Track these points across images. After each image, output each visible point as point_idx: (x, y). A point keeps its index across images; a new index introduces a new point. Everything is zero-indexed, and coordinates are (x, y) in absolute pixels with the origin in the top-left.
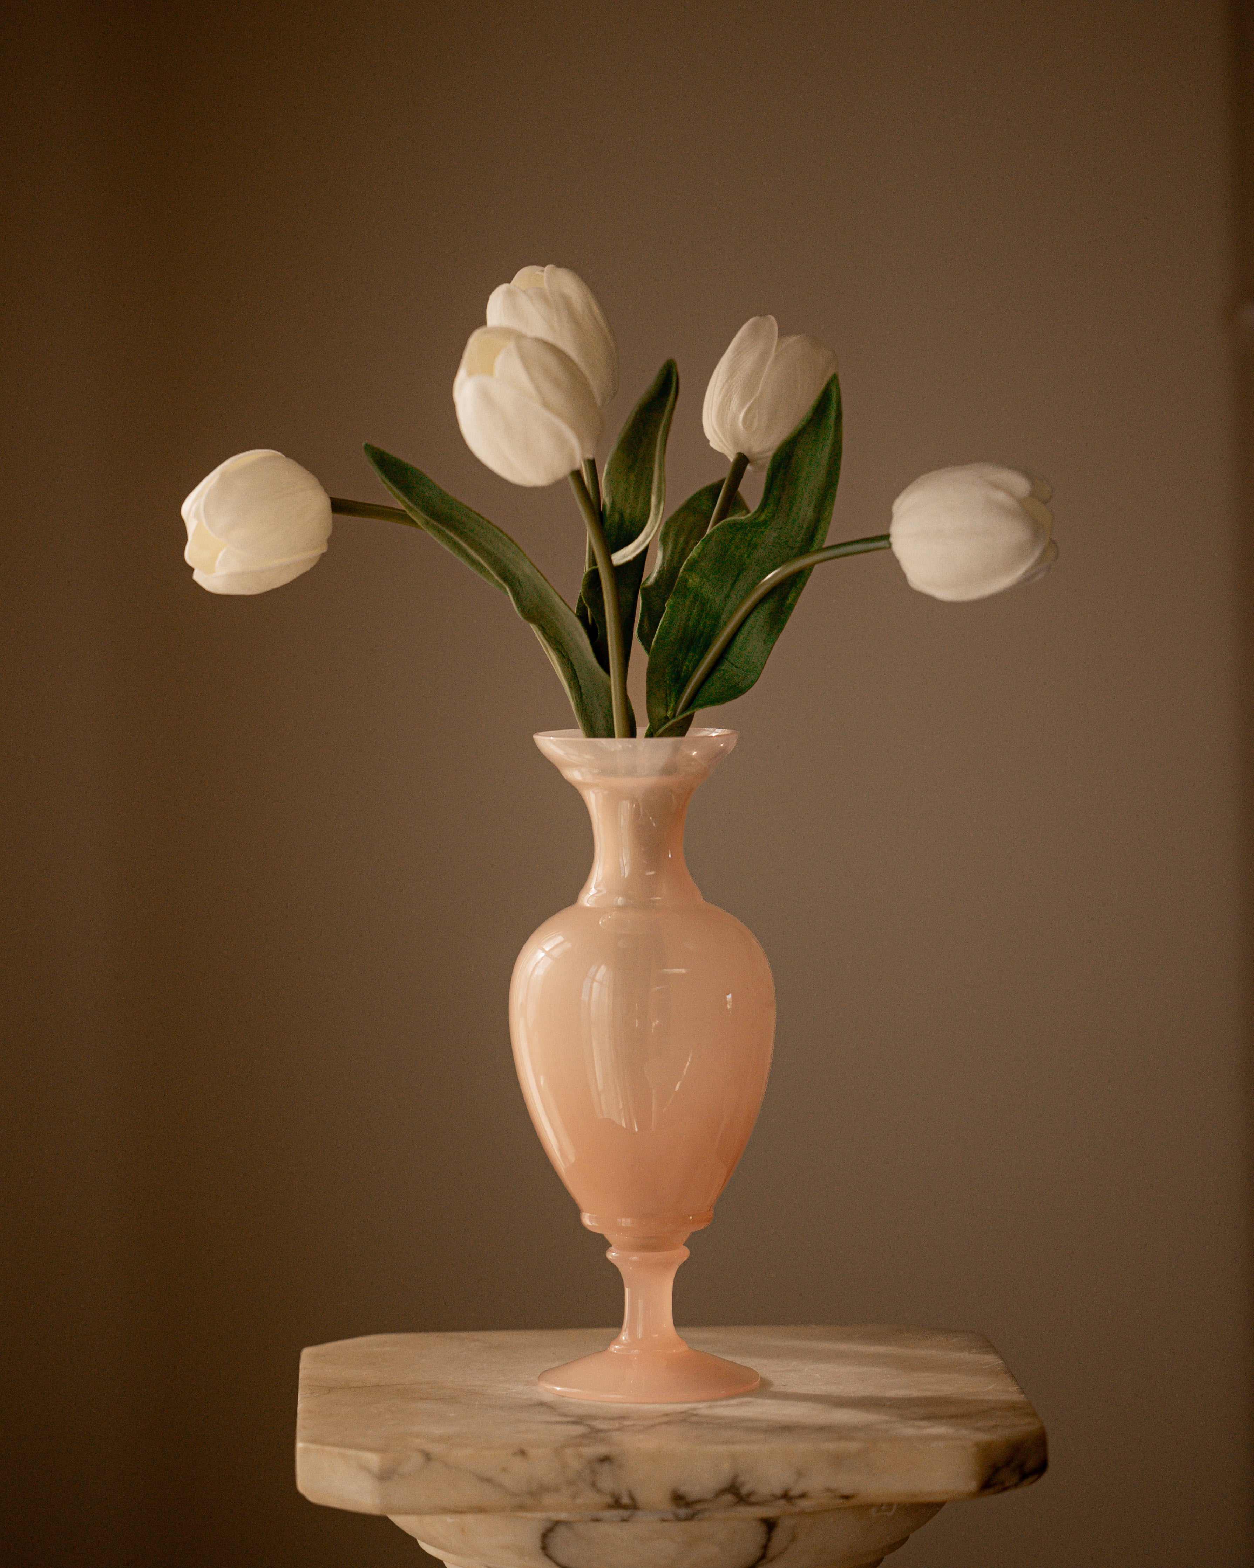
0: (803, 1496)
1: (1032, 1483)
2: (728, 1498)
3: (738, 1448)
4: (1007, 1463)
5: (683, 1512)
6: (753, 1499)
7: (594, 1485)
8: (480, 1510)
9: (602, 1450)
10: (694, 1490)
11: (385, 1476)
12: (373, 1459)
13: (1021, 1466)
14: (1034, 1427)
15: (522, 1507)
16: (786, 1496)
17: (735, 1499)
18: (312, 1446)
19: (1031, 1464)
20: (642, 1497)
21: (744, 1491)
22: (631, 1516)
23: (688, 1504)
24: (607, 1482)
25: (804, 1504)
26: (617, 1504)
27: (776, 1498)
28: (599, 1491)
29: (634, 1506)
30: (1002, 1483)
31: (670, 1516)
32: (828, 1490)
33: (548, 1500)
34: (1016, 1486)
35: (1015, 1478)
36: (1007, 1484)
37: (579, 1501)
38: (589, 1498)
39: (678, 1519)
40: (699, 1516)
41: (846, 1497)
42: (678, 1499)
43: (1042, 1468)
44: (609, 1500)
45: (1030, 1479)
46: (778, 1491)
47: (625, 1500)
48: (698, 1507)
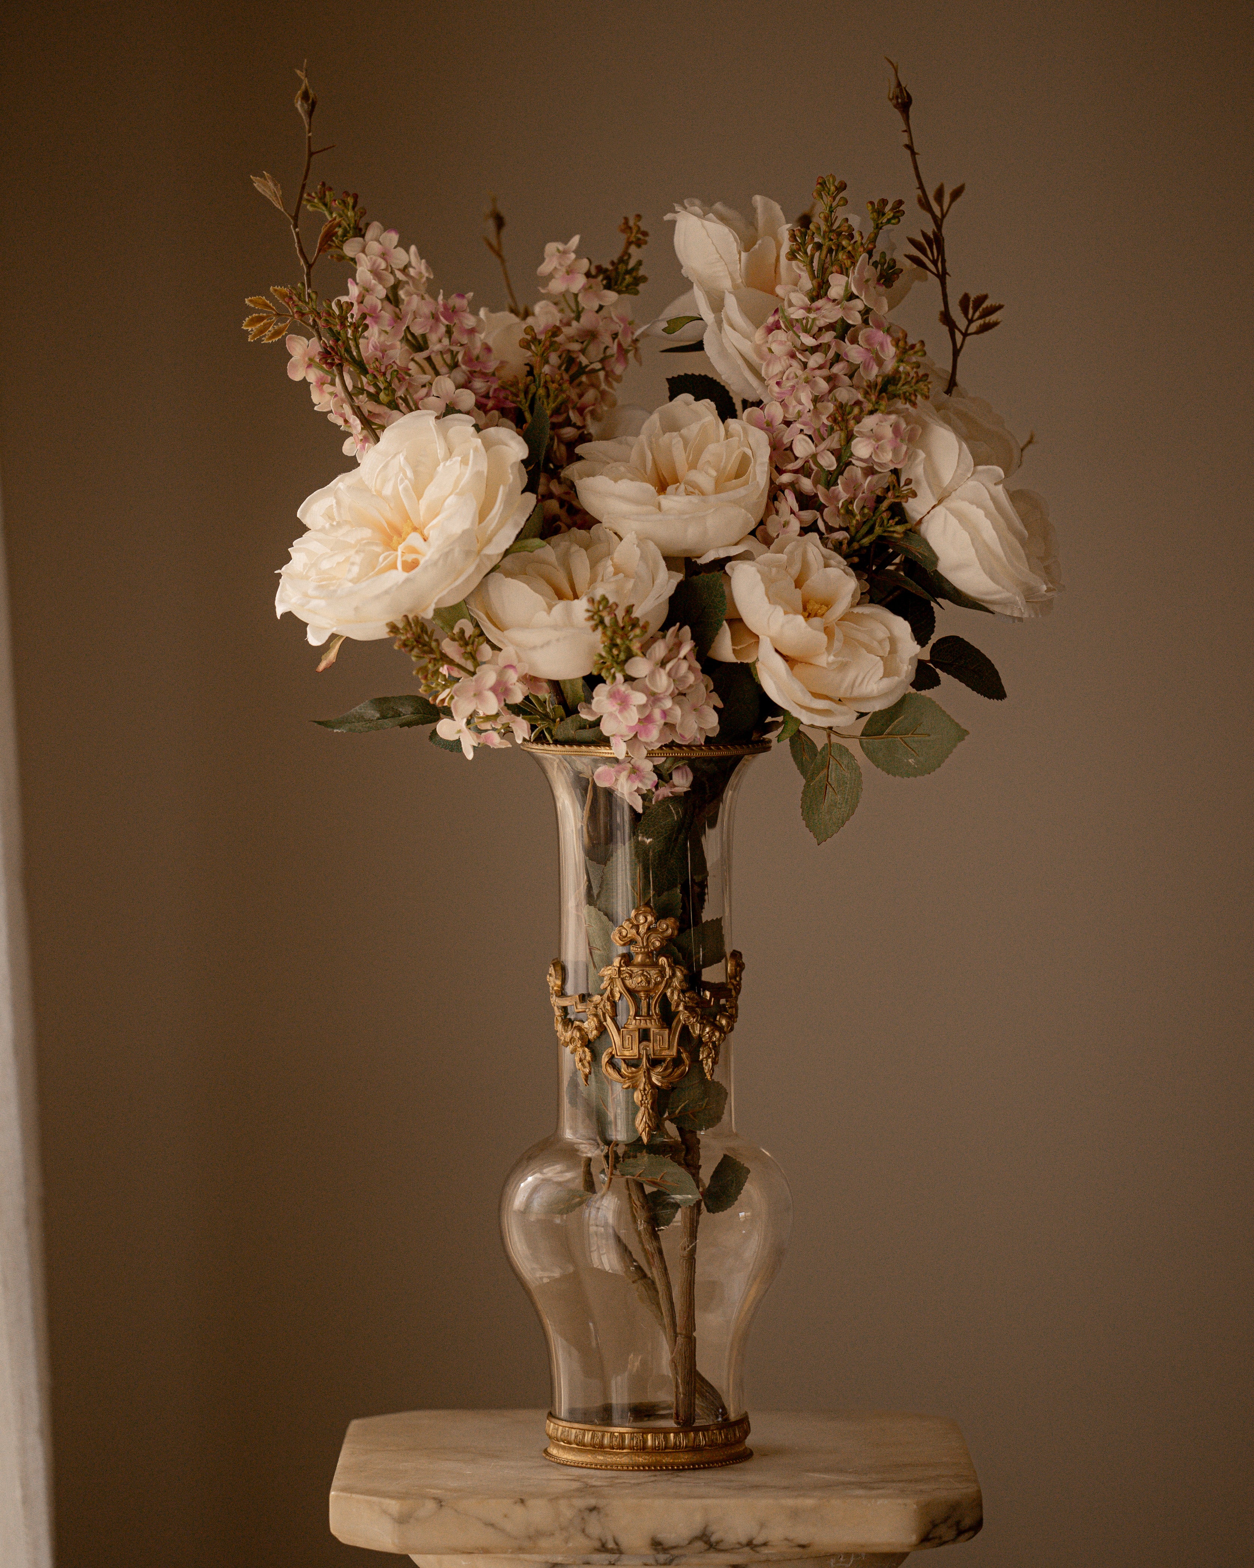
0: (765, 1544)
1: (969, 1539)
2: (700, 1545)
3: (708, 1502)
4: (945, 1520)
5: (662, 1557)
6: (720, 1547)
7: (583, 1531)
8: (485, 1551)
9: (592, 1502)
10: (669, 1537)
11: (402, 1520)
12: (394, 1506)
13: (958, 1523)
14: (969, 1489)
15: (521, 1550)
16: (750, 1544)
17: (706, 1547)
18: (341, 1494)
19: (967, 1522)
20: (626, 1541)
21: (714, 1539)
22: (618, 1560)
23: (665, 1550)
24: (595, 1528)
25: (765, 1551)
26: (603, 1548)
27: (742, 1545)
28: (588, 1536)
29: (618, 1550)
30: (940, 1538)
31: (651, 1561)
32: (786, 1539)
33: (544, 1543)
34: (954, 1540)
35: (953, 1533)
36: (944, 1539)
37: (570, 1545)
38: (580, 1541)
39: (658, 1563)
40: (675, 1562)
41: (803, 1546)
42: (657, 1545)
43: (977, 1526)
44: (597, 1544)
45: (967, 1535)
46: (744, 1540)
47: (611, 1545)
48: (675, 1552)
